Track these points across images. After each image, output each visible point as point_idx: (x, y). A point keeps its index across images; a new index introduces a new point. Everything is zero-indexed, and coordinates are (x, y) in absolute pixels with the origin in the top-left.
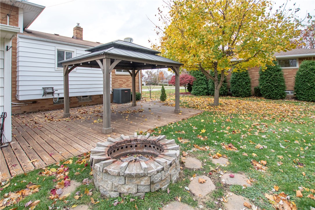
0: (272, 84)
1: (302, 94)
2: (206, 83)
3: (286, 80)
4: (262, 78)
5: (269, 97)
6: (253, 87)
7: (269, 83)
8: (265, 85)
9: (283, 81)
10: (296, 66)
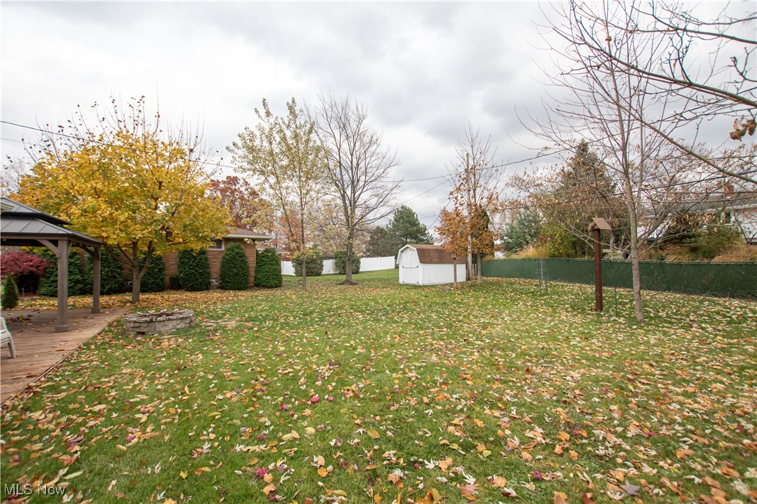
0: (196, 271)
1: (228, 282)
2: (79, 270)
3: (211, 266)
4: (182, 263)
5: (193, 289)
6: (167, 276)
7: (193, 269)
8: (187, 273)
9: (208, 266)
10: (221, 248)
